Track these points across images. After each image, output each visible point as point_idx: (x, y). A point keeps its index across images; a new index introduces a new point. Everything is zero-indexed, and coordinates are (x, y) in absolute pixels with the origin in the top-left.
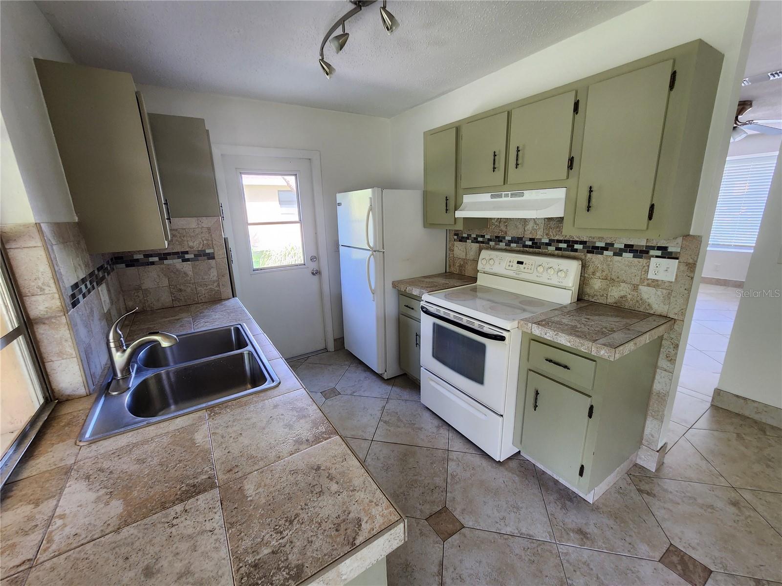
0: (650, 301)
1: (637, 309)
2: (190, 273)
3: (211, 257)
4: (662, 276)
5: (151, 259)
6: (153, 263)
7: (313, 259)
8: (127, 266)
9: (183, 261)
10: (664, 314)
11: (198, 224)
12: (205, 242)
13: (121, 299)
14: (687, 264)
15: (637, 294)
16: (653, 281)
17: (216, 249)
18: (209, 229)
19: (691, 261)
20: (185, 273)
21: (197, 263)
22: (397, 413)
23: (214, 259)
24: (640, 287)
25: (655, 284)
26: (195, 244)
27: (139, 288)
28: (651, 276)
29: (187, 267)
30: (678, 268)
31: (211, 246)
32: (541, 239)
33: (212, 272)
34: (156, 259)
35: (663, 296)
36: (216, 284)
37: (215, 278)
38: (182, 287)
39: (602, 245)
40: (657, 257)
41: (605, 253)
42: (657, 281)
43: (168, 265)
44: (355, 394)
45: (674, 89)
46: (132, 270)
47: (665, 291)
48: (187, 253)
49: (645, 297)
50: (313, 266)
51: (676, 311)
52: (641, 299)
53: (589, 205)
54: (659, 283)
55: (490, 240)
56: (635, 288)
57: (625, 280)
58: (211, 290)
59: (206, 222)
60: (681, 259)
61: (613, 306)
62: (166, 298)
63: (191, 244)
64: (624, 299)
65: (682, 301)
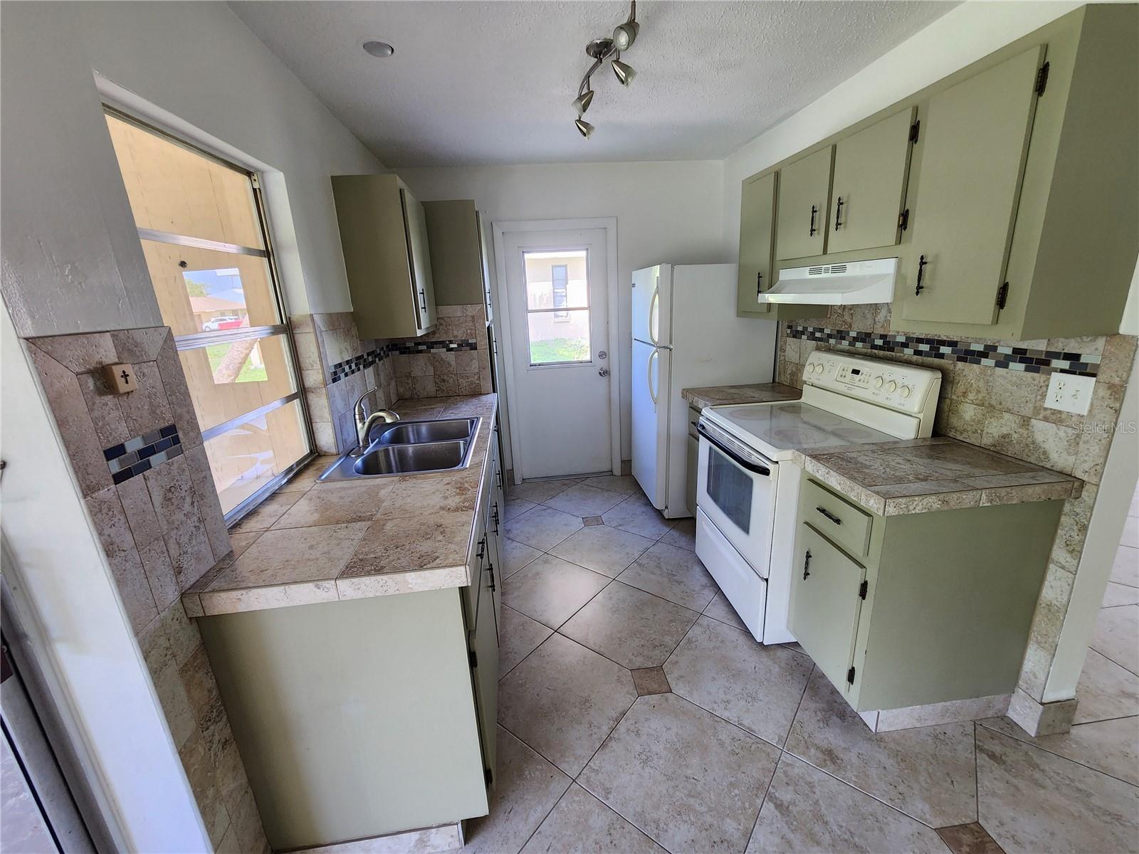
0: (1046, 446)
1: (1025, 458)
2: (453, 363)
3: (473, 347)
4: (1066, 406)
5: (421, 348)
6: (421, 352)
7: (603, 355)
8: (401, 353)
9: (447, 351)
10: (1068, 470)
11: (463, 312)
12: (469, 331)
13: (393, 383)
14: (1111, 386)
15: (1026, 432)
16: (1055, 412)
17: (478, 339)
18: (473, 317)
19: (1117, 381)
20: (448, 363)
21: (460, 353)
22: (659, 559)
23: (476, 349)
24: (1033, 421)
25: (1056, 417)
26: (459, 334)
27: (408, 376)
28: (1050, 403)
29: (450, 357)
30: (1095, 392)
31: (474, 336)
32: (895, 336)
33: (475, 362)
34: (424, 347)
35: (1067, 439)
36: (476, 377)
37: (476, 371)
38: (445, 377)
39: (980, 348)
40: (1063, 371)
41: (984, 361)
42: (1060, 412)
43: (434, 354)
44: (620, 528)
45: (1045, 94)
46: (404, 357)
47: (1070, 431)
48: (451, 342)
49: (1039, 438)
50: (601, 364)
51: (1086, 466)
52: (1033, 443)
53: (919, 284)
54: (1063, 416)
55: (830, 336)
56: (1025, 422)
57: (1010, 407)
58: (472, 383)
59: (471, 310)
60: (1101, 377)
61: (989, 450)
62: (430, 388)
63: (455, 333)
64: (1007, 440)
65: (1097, 451)
